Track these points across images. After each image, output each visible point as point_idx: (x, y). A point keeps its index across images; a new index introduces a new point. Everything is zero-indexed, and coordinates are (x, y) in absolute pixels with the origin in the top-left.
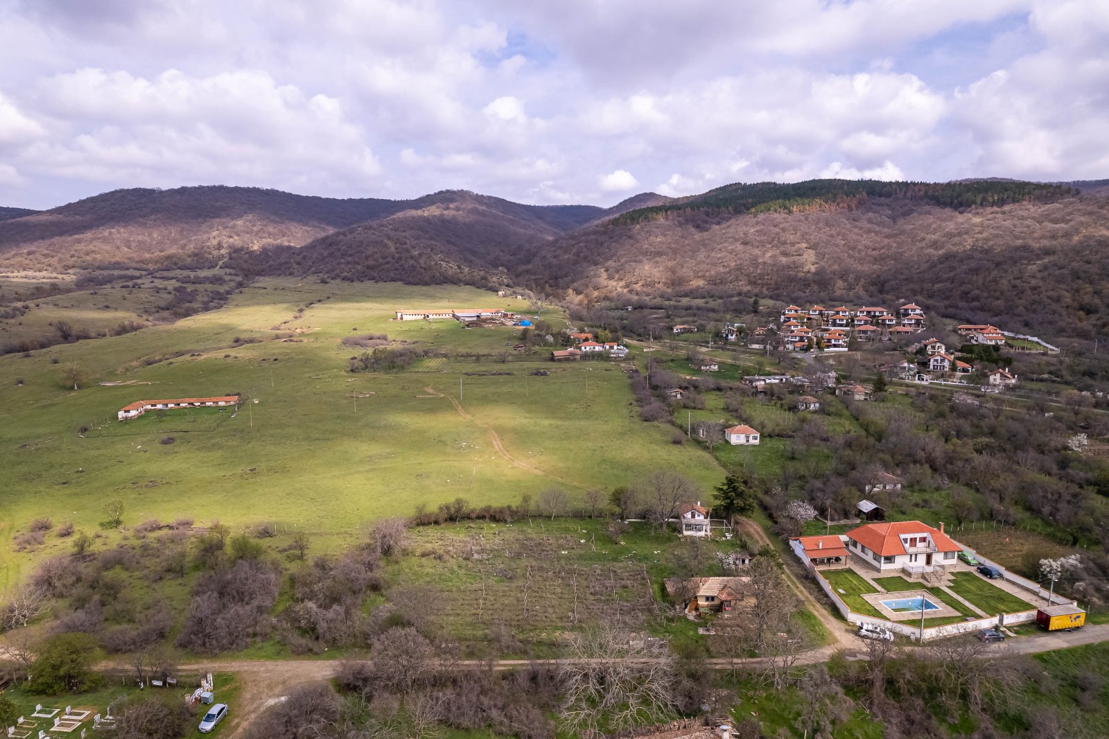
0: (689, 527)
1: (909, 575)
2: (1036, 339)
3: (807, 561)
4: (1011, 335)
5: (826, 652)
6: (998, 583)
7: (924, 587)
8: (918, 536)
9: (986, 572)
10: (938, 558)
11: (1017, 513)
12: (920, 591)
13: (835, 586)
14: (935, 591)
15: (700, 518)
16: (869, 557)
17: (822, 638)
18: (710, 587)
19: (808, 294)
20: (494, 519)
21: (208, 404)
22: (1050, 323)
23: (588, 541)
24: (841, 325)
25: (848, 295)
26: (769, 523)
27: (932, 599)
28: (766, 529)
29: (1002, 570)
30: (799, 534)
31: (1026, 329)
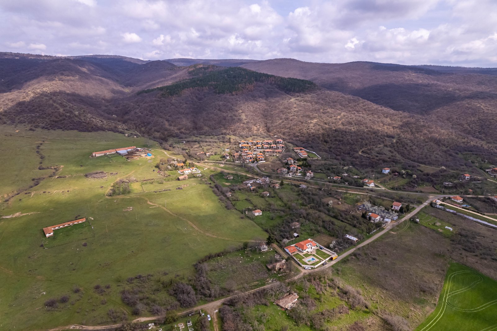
0: (263, 249)
1: (309, 252)
2: (314, 153)
3: (290, 254)
4: (308, 151)
5: (302, 274)
6: (323, 251)
7: (312, 255)
8: (309, 244)
9: (321, 248)
10: (313, 247)
11: (323, 230)
12: (312, 256)
13: (297, 258)
14: (314, 255)
15: (265, 246)
16: (301, 250)
17: (300, 271)
18: (278, 265)
19: (245, 133)
20: (218, 256)
21: (75, 223)
22: (318, 147)
23: (243, 257)
24: (260, 149)
25: (258, 133)
26: (278, 244)
27: (314, 258)
28: (277, 245)
29: (323, 247)
30: (286, 246)
31: (311, 149)
